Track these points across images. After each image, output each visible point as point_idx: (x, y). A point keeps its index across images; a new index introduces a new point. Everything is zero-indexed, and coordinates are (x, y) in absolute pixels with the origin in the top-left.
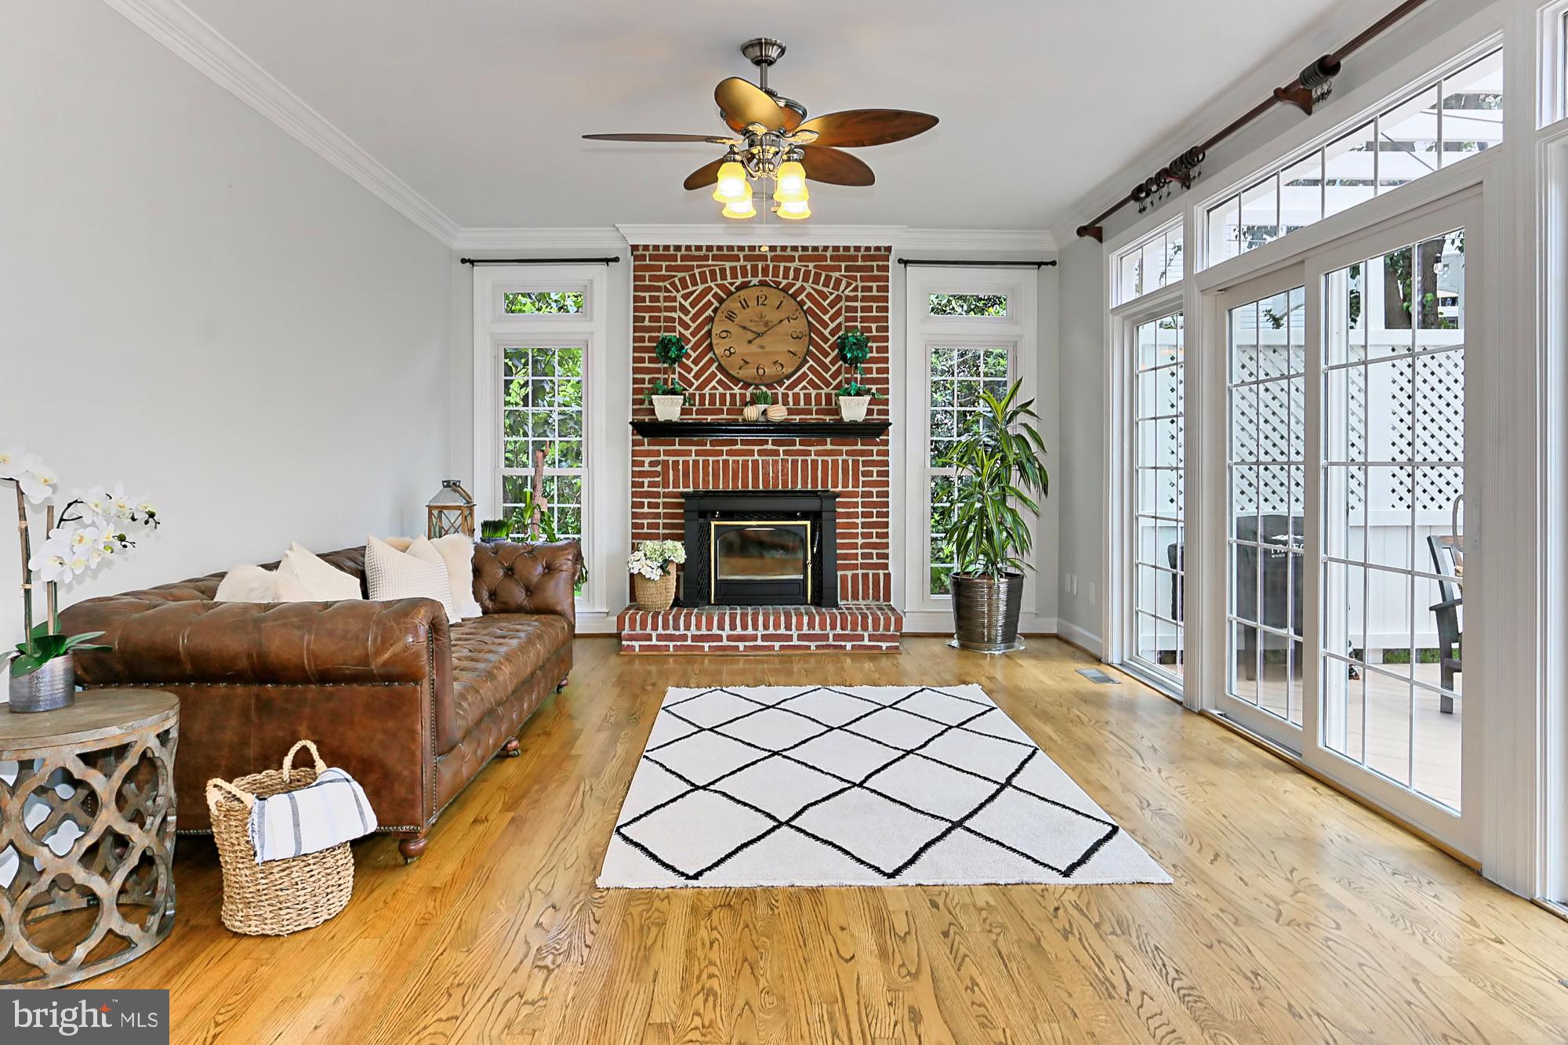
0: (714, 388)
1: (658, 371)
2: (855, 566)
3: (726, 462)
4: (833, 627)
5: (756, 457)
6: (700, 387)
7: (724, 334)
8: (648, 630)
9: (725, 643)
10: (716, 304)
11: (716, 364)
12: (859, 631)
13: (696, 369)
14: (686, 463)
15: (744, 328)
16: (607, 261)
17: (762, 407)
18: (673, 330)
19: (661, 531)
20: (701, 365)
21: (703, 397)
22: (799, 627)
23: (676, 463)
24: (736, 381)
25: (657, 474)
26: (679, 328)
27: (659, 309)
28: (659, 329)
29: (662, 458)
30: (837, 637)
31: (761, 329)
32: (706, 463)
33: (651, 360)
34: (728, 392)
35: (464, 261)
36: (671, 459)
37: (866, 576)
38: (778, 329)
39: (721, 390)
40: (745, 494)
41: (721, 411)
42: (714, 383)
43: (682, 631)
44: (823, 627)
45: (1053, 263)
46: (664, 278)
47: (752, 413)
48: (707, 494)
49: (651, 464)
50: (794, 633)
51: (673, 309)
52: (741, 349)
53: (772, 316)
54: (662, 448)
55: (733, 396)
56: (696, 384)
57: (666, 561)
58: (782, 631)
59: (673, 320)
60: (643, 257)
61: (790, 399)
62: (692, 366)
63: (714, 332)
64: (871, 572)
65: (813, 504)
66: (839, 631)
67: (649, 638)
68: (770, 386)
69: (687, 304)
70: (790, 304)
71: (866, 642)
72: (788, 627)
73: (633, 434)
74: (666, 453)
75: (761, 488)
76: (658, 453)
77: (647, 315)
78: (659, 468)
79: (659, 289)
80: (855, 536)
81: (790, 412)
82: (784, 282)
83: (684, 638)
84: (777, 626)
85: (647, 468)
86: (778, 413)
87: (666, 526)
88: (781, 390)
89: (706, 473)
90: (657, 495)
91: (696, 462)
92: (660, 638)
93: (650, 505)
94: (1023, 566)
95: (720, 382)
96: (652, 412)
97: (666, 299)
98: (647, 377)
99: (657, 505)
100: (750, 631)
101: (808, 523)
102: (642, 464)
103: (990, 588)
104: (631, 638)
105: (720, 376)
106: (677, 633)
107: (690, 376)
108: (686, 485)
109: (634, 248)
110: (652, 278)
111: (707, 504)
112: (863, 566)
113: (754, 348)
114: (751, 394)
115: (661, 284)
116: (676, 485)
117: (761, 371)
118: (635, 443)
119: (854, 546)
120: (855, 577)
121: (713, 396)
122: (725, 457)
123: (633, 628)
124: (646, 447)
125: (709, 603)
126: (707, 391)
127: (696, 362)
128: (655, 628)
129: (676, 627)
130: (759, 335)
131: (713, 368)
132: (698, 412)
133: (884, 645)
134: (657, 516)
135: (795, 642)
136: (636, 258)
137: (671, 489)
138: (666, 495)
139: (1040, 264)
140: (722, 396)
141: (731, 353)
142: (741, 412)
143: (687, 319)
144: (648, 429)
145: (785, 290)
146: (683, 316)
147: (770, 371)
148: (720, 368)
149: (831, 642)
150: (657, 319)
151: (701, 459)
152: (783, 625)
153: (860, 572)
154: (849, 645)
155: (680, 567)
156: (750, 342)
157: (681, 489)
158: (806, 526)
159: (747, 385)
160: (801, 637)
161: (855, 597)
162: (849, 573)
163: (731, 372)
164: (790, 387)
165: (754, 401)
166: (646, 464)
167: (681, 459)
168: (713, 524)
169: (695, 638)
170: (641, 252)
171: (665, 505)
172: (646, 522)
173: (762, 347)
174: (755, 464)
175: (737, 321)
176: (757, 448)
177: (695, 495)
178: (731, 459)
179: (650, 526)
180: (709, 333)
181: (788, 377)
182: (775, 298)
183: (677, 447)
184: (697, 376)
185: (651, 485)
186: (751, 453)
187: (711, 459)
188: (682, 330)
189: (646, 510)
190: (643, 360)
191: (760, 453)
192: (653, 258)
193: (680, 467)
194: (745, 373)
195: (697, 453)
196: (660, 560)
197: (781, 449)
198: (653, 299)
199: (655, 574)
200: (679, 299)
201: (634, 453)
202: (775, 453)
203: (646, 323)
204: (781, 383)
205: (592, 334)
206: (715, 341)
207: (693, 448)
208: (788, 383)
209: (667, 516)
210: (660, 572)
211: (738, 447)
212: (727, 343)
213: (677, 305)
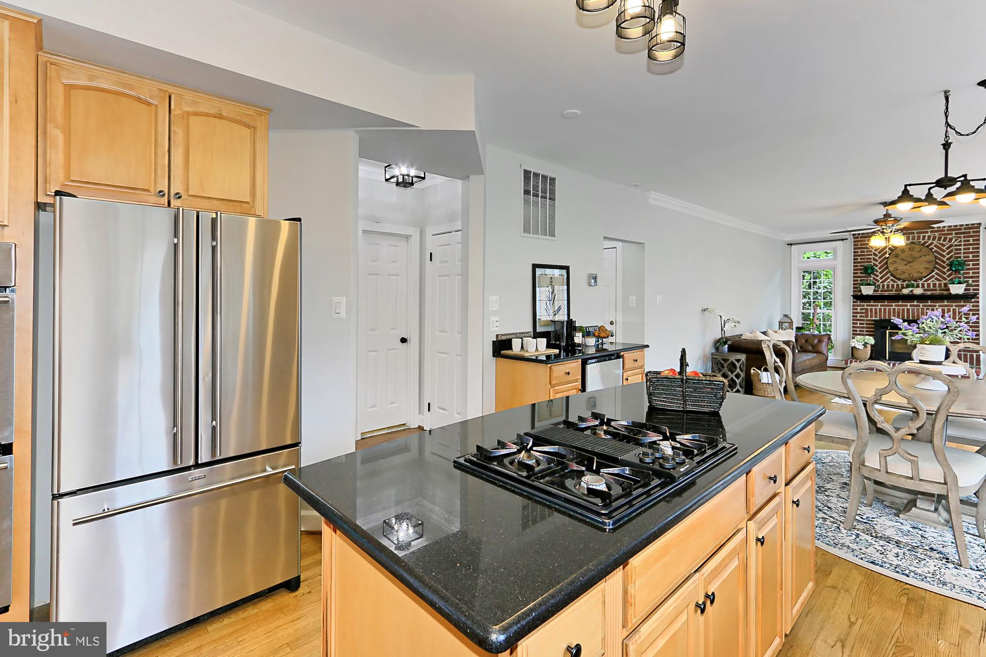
0: (889, 282)
1: (864, 277)
3: (894, 309)
5: (909, 307)
6: (883, 282)
7: (893, 263)
10: (890, 252)
11: (890, 274)
13: (880, 276)
14: (876, 309)
15: (903, 260)
16: (843, 240)
17: (911, 289)
18: (871, 262)
19: (865, 333)
20: (883, 274)
21: (883, 286)
23: (871, 310)
24: (899, 279)
25: (862, 313)
26: (873, 261)
27: (864, 255)
28: (864, 262)
29: (865, 307)
31: (910, 260)
32: (885, 309)
33: (861, 273)
34: (895, 284)
35: (788, 244)
36: (869, 308)
38: (920, 259)
39: (892, 283)
41: (892, 291)
42: (889, 280)
47: (906, 291)
48: (884, 320)
49: (861, 309)
51: (871, 255)
52: (901, 267)
53: (917, 255)
54: (865, 304)
55: (898, 285)
56: (881, 281)
57: (867, 344)
59: (871, 259)
60: (858, 238)
61: (926, 286)
62: (879, 274)
63: (889, 262)
68: (915, 281)
69: (877, 253)
70: (925, 250)
73: (853, 299)
74: (867, 305)
75: (911, 318)
76: (864, 306)
77: (859, 258)
78: (864, 311)
81: (925, 290)
82: (923, 241)
85: (859, 311)
86: (918, 291)
87: (867, 331)
88: (920, 282)
89: (885, 313)
90: (863, 320)
91: (880, 309)
93: (860, 324)
95: (892, 280)
96: (860, 291)
97: (867, 251)
98: (859, 279)
99: (863, 324)
102: (857, 309)
105: (891, 278)
107: (878, 278)
108: (876, 317)
109: (854, 235)
110: (861, 245)
111: (885, 324)
113: (907, 267)
114: (907, 284)
116: (871, 317)
117: (911, 276)
118: (854, 302)
121: (888, 286)
122: (894, 307)
124: (858, 303)
125: (885, 359)
126: (885, 283)
127: (881, 273)
130: (910, 262)
131: (889, 275)
132: (881, 291)
134: (863, 327)
136: (854, 238)
137: (869, 318)
138: (867, 320)
140: (893, 286)
141: (897, 270)
142: (901, 291)
143: (877, 258)
144: (859, 297)
145: (923, 244)
146: (875, 257)
147: (916, 275)
148: (892, 275)
150: (864, 259)
151: (883, 308)
155: (872, 346)
156: (906, 265)
157: (874, 318)
159: (904, 281)
163: (897, 276)
164: (926, 281)
165: (908, 286)
166: (859, 309)
167: (874, 308)
168: (887, 331)
170: (856, 236)
171: (867, 324)
172: (858, 329)
173: (911, 266)
174: (908, 310)
175: (899, 257)
176: (909, 304)
177: (880, 321)
178: (896, 308)
179: (860, 331)
180: (886, 263)
181: (925, 277)
182: (918, 248)
183: (872, 303)
184: (881, 278)
185: (860, 316)
186: (907, 306)
187: (887, 308)
188: (875, 262)
189: (858, 325)
190: (857, 273)
191: (910, 306)
192: (861, 237)
193: (874, 311)
194: (903, 277)
195: (881, 306)
196: (863, 343)
197: (921, 304)
198: (861, 252)
199: (861, 347)
200: (873, 251)
201: (853, 306)
202: (919, 306)
203: (859, 260)
204: (921, 279)
205: (836, 265)
206: (889, 266)
207: (880, 304)
208: (924, 279)
209: (867, 328)
210: (863, 346)
211: (900, 303)
212: (895, 266)
213: (872, 253)
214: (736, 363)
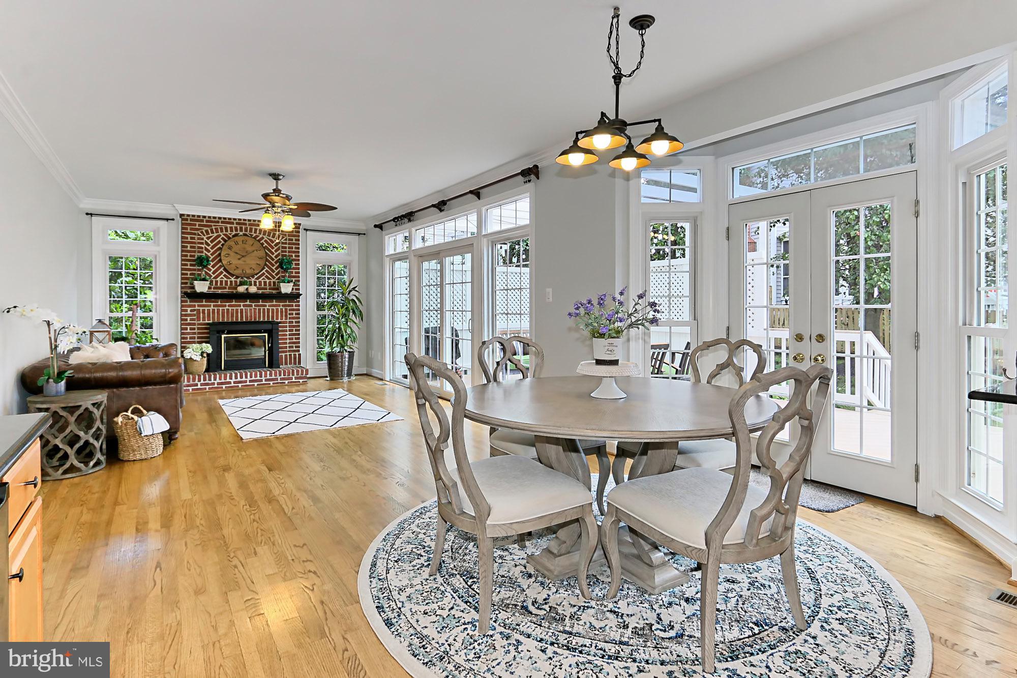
0: (222, 278)
1: (194, 270)
2: (286, 352)
3: (228, 310)
4: (280, 375)
5: (242, 307)
6: (215, 278)
7: (227, 255)
8: (196, 382)
9: (233, 384)
10: (223, 242)
11: (223, 268)
12: (291, 376)
13: (213, 270)
14: (209, 310)
15: (237, 253)
16: (167, 220)
17: (246, 287)
18: (202, 252)
19: (196, 340)
20: (216, 268)
21: (217, 282)
22: (266, 376)
23: (204, 311)
24: (232, 275)
25: (194, 315)
26: (205, 251)
27: (194, 243)
28: (195, 252)
29: (197, 308)
30: (282, 379)
31: (244, 254)
32: (218, 310)
33: (191, 265)
34: (229, 280)
35: (87, 214)
36: (201, 308)
37: (290, 355)
38: (252, 254)
39: (225, 279)
40: (237, 323)
41: (225, 288)
42: (222, 276)
43: (213, 381)
44: (276, 375)
45: (364, 234)
46: (197, 229)
47: (241, 289)
48: (220, 323)
49: (191, 311)
50: (263, 378)
51: (202, 243)
52: (235, 262)
53: (249, 249)
54: (196, 304)
55: (231, 282)
56: (213, 276)
57: (202, 353)
58: (258, 378)
59: (202, 248)
60: (187, 220)
61: (258, 284)
62: (211, 268)
63: (222, 255)
64: (293, 354)
65: (269, 327)
66: (282, 376)
67: (197, 385)
68: (248, 278)
69: (209, 242)
70: (257, 244)
71: (294, 380)
72: (261, 376)
73: (182, 297)
74: (199, 306)
75: (244, 320)
76: (194, 306)
77: (188, 245)
78: (195, 312)
79: (195, 234)
80: (286, 339)
81: (258, 289)
82: (255, 235)
83: (213, 384)
84: (256, 376)
85: (189, 312)
86: (253, 289)
87: (200, 337)
88: (253, 280)
89: (218, 314)
90: (194, 324)
91: (214, 310)
92: (202, 385)
93: (191, 329)
94: (353, 348)
95: (225, 276)
96: (193, 288)
97: (198, 239)
98: (189, 272)
99: (194, 329)
100: (244, 379)
101: (266, 334)
102: (186, 310)
103: (342, 356)
104: (188, 386)
105: (225, 273)
106: (210, 382)
107: (210, 273)
108: (209, 320)
109: (181, 215)
110: (191, 229)
111: (220, 328)
112: (289, 351)
113: (240, 262)
114: (240, 281)
115: (196, 232)
116: (204, 320)
117: (244, 272)
118: (182, 301)
119: (286, 343)
120: (286, 356)
121: (221, 282)
122: (227, 307)
123: (188, 381)
124: (189, 303)
125: (221, 370)
126: (218, 279)
127: (213, 267)
128: (199, 380)
129: (210, 380)
130: (243, 256)
131: (222, 269)
132: (214, 288)
133: (301, 381)
134: (194, 333)
135: (264, 382)
136: (183, 220)
137: (201, 322)
138: (198, 325)
139: (359, 234)
140: (226, 282)
141: (230, 264)
142: (235, 288)
143: (209, 248)
144: (190, 295)
145: (255, 238)
146: (206, 246)
147: (249, 271)
148: (225, 270)
149: (279, 381)
150: (194, 247)
151: (216, 308)
152: (258, 375)
153: (288, 354)
154: (286, 382)
155: (209, 355)
156: (239, 259)
157: (207, 322)
158: (265, 336)
159: (237, 277)
160: (266, 380)
161: (286, 364)
162: (283, 354)
163: (230, 272)
164: (258, 278)
165: (241, 284)
166: (189, 311)
167: (206, 309)
168: (223, 336)
169: (218, 384)
170: (185, 217)
171: (199, 329)
172: (188, 336)
173: (245, 261)
174: (242, 310)
175: (233, 250)
176: (242, 304)
177: (214, 324)
178: (230, 308)
179: (191, 338)
180: (220, 255)
181: (256, 274)
182: (250, 241)
183: (204, 303)
184: (214, 273)
185: (191, 320)
186: (240, 306)
187: (221, 308)
188: (207, 253)
189: (189, 331)
190: (186, 265)
191: (244, 306)
192: (191, 220)
193: (206, 312)
194: (237, 272)
195: (214, 306)
196: (200, 352)
197: (253, 304)
198: (192, 238)
199: (198, 358)
200: (205, 239)
201: (182, 306)
202: (251, 306)
203: (189, 249)
204: (253, 277)
205: (159, 252)
206: (222, 258)
207: (212, 304)
208: (256, 277)
209: (199, 333)
210: (200, 357)
211: (234, 303)
212: (228, 259)
213: (204, 241)
214: (95, 411)
